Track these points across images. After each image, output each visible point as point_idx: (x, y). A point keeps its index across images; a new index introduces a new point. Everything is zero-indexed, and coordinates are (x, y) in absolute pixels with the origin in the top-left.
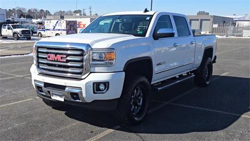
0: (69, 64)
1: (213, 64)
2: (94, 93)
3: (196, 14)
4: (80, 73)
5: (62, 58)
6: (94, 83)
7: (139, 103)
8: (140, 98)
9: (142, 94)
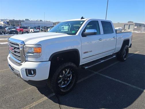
1: (129, 49)
2: (27, 76)
5: (13, 49)
6: (26, 69)
7: (68, 79)
8: (69, 75)
9: (71, 72)
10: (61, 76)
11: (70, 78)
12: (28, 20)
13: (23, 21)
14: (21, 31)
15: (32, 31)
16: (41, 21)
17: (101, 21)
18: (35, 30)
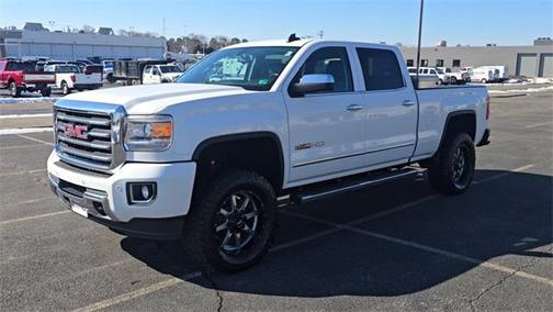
0: (93, 145)
2: (130, 203)
3: (532, 44)
4: (108, 163)
5: (82, 132)
6: (128, 184)
7: (246, 228)
8: (248, 216)
9: (255, 209)
10: (223, 212)
11: (251, 227)
12: (38, 27)
13: (15, 34)
14: (11, 80)
15: (64, 82)
16: (105, 31)
17: (357, 49)
18: (83, 79)
